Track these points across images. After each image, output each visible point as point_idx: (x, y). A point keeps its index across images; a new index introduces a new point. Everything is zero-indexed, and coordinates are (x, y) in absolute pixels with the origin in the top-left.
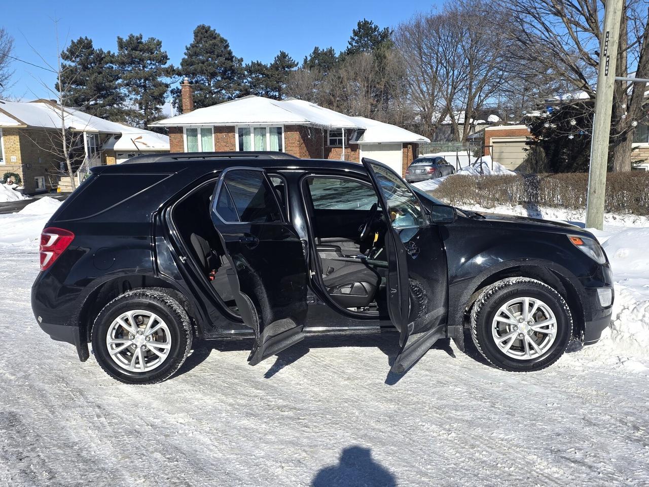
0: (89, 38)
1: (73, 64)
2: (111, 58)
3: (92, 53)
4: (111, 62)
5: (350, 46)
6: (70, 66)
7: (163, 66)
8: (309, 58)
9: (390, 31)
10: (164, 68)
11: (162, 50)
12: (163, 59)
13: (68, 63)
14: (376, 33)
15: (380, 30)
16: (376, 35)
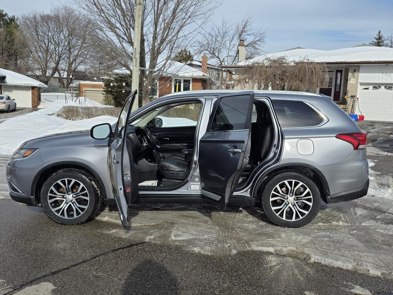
9: (16, 18)
14: (6, 17)
15: (9, 16)
16: (6, 19)
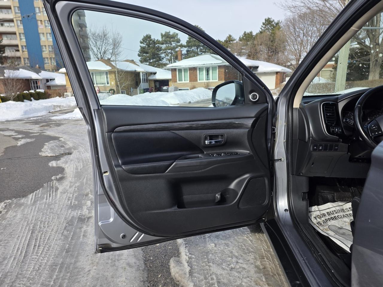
0: (150, 34)
1: (144, 45)
2: (158, 42)
3: (151, 40)
4: (159, 44)
5: (261, 30)
6: (143, 46)
7: (178, 44)
8: (241, 37)
9: (280, 22)
10: (179, 45)
11: (178, 37)
12: (178, 41)
13: (142, 45)
14: (273, 23)
15: (275, 22)
16: (273, 24)
